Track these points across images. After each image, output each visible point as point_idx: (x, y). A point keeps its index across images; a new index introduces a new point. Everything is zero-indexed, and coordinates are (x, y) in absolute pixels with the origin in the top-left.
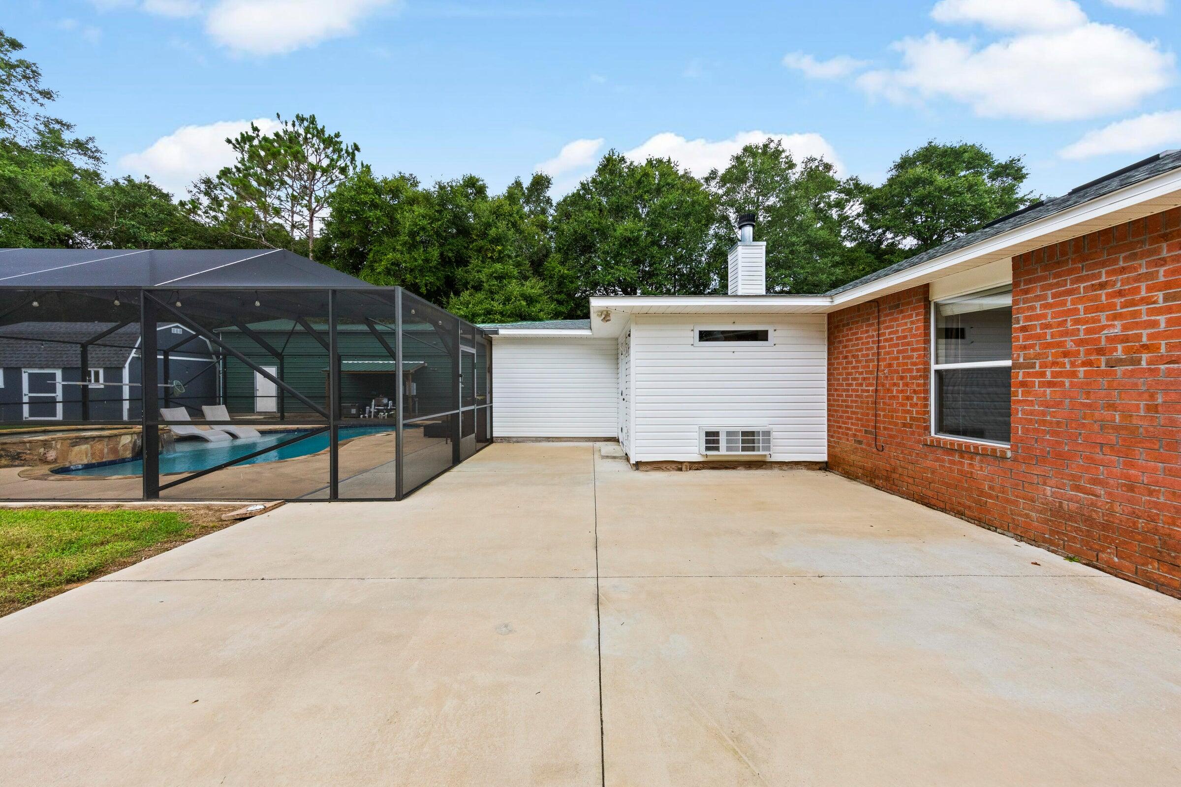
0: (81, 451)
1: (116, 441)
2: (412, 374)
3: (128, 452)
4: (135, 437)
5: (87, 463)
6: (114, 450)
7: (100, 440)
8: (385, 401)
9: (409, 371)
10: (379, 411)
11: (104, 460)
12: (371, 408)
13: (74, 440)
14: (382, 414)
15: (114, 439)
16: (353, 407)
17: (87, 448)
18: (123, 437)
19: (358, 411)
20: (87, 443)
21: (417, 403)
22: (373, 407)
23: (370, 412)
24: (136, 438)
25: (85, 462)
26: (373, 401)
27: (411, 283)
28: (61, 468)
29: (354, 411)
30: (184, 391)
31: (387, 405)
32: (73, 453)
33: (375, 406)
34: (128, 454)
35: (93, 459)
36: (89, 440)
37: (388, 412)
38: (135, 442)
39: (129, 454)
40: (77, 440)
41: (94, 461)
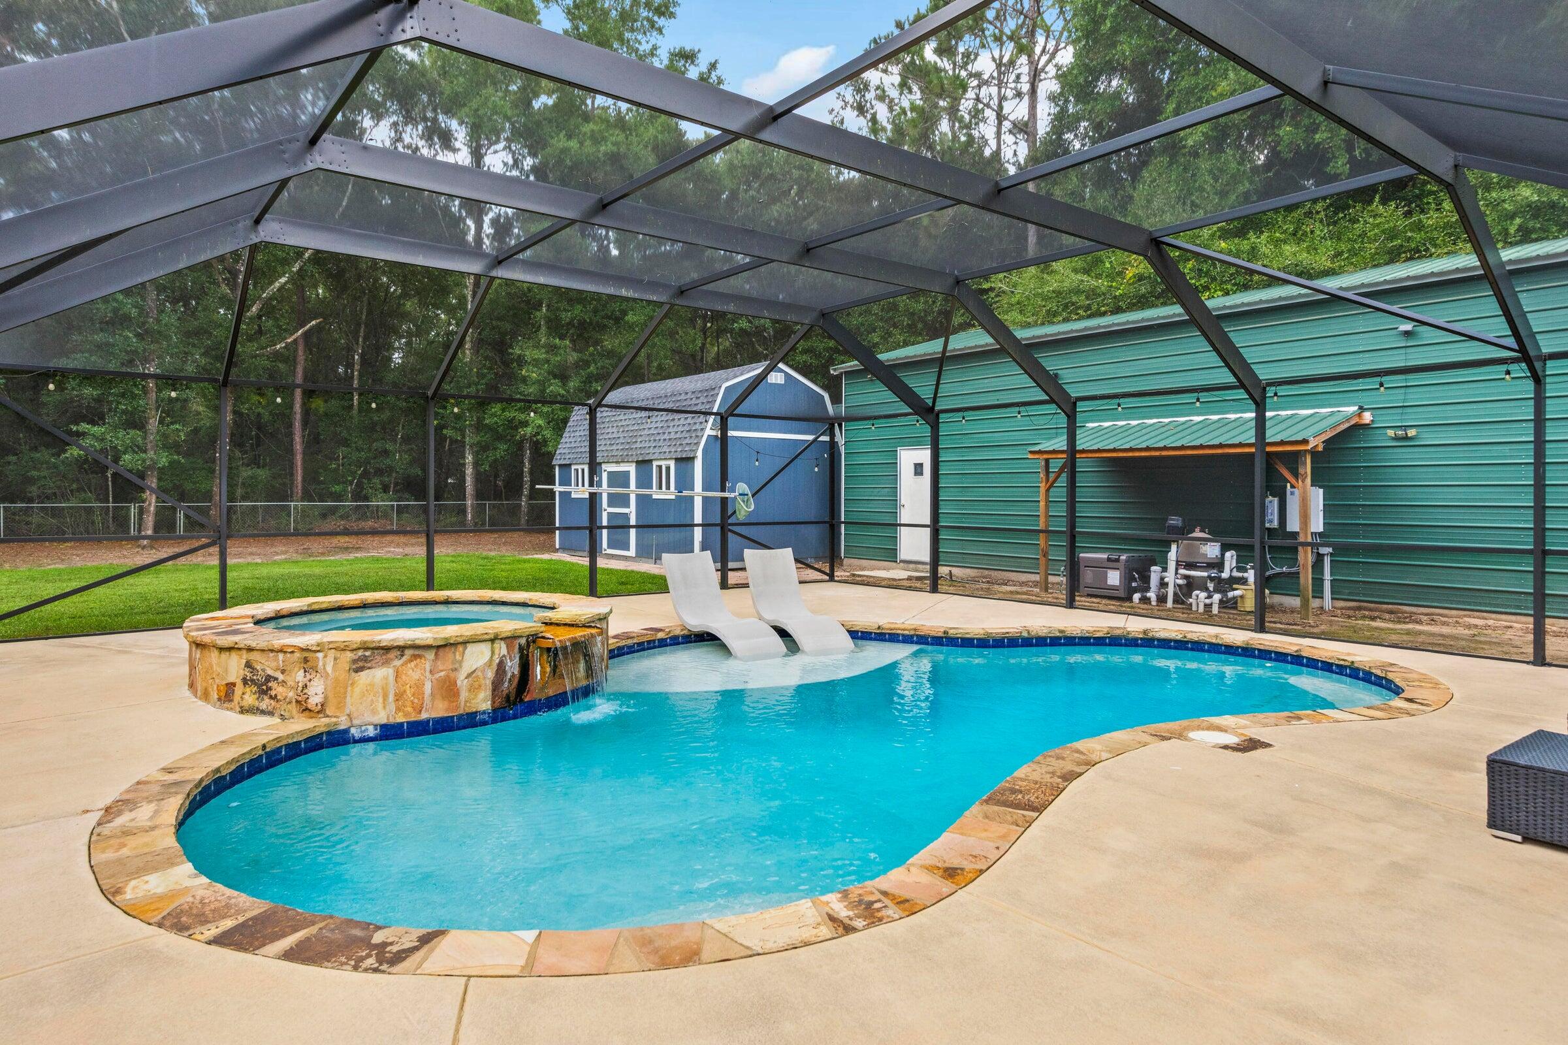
0: (372, 685)
1: (454, 661)
2: (1314, 453)
3: (482, 695)
4: (502, 648)
5: (384, 721)
6: (449, 689)
7: (415, 657)
8: (1212, 550)
9: (1305, 442)
10: (1190, 585)
11: (424, 716)
12: (1165, 569)
13: (360, 653)
14: (1203, 595)
15: (448, 654)
16: (1113, 562)
17: (386, 678)
18: (471, 648)
19: (1128, 578)
20: (386, 663)
21: (1327, 561)
22: (1172, 565)
23: (1163, 584)
24: (504, 651)
25: (382, 718)
26: (1174, 547)
27: (1298, 152)
28: (329, 733)
29: (1114, 578)
30: (753, 507)
31: (1219, 565)
32: (357, 690)
33: (1178, 564)
34: (483, 702)
35: (398, 709)
36: (392, 655)
37: (1224, 592)
38: (501, 665)
39: (484, 700)
40: (368, 653)
41: (400, 718)
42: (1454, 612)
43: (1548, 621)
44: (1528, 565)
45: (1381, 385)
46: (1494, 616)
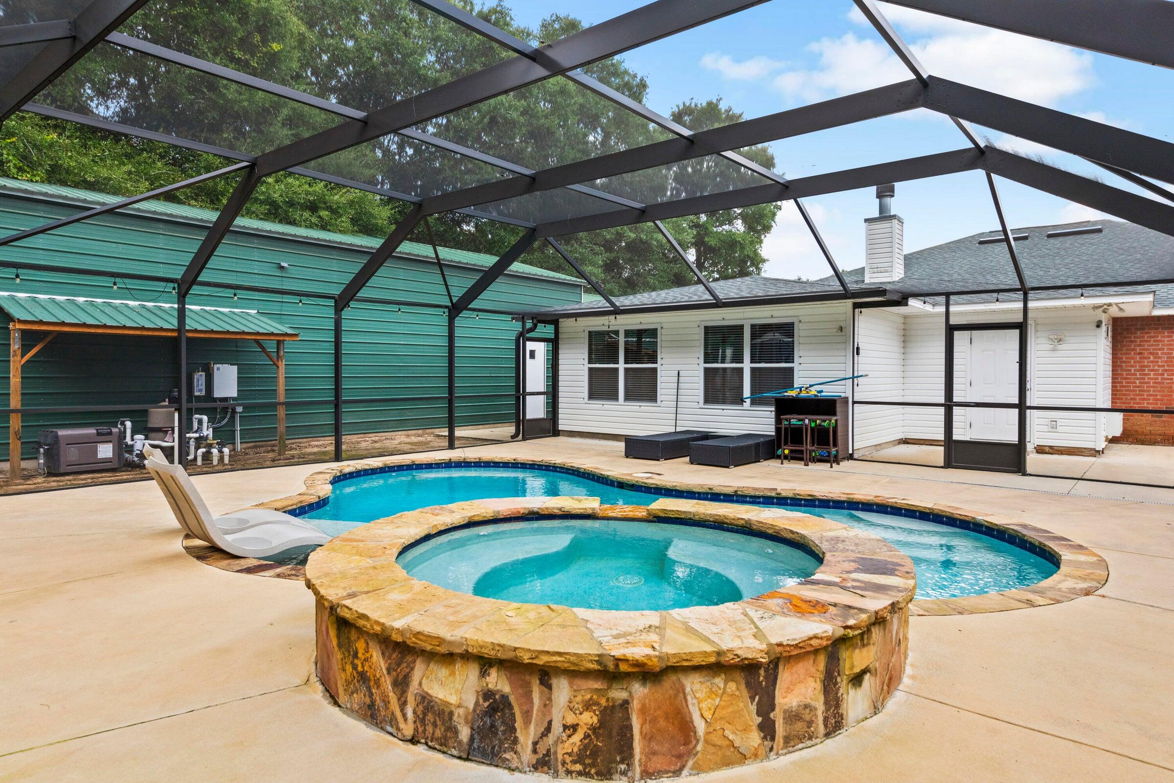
42: (305, 440)
43: (343, 437)
44: (330, 408)
45: (301, 301)
46: (322, 439)
